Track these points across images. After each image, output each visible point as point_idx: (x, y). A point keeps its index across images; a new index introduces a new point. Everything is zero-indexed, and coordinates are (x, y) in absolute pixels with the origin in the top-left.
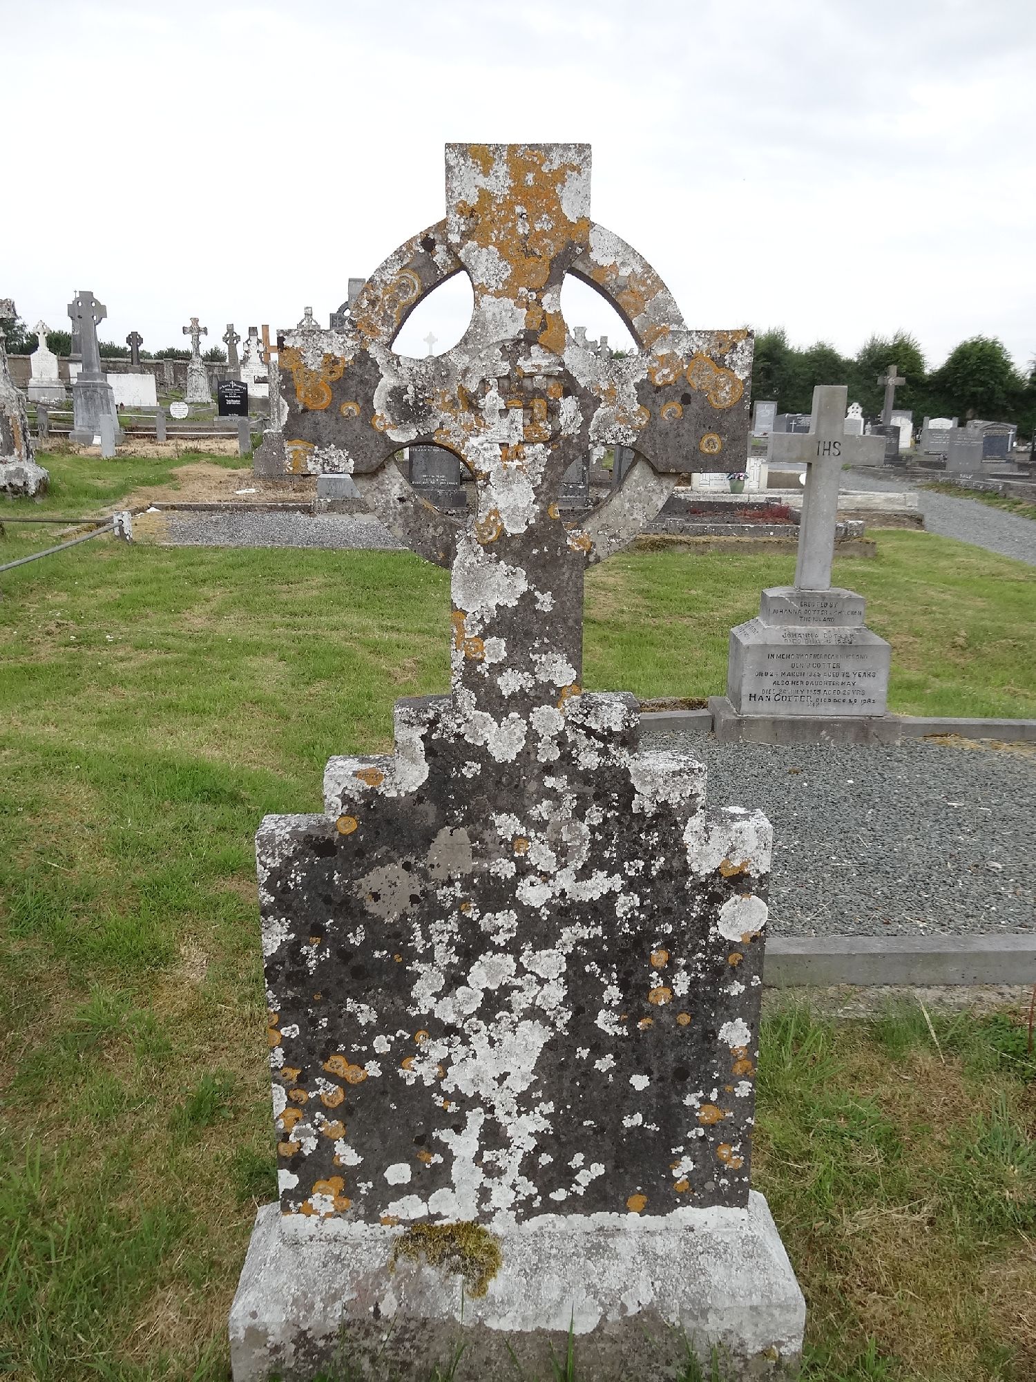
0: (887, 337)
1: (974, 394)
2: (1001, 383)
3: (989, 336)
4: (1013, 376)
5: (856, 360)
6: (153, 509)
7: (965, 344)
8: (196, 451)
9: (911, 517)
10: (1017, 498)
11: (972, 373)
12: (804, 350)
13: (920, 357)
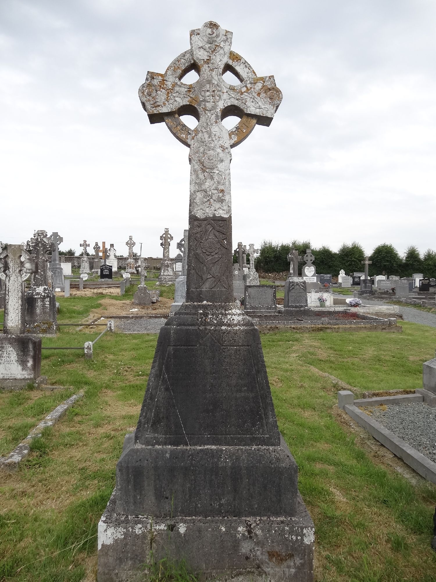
0: (349, 244)
1: (385, 265)
2: (395, 261)
3: (388, 243)
4: (398, 259)
5: (338, 253)
6: (102, 318)
7: (379, 247)
8: (102, 293)
9: (397, 316)
10: (429, 307)
11: (384, 258)
12: (318, 249)
13: (363, 252)
